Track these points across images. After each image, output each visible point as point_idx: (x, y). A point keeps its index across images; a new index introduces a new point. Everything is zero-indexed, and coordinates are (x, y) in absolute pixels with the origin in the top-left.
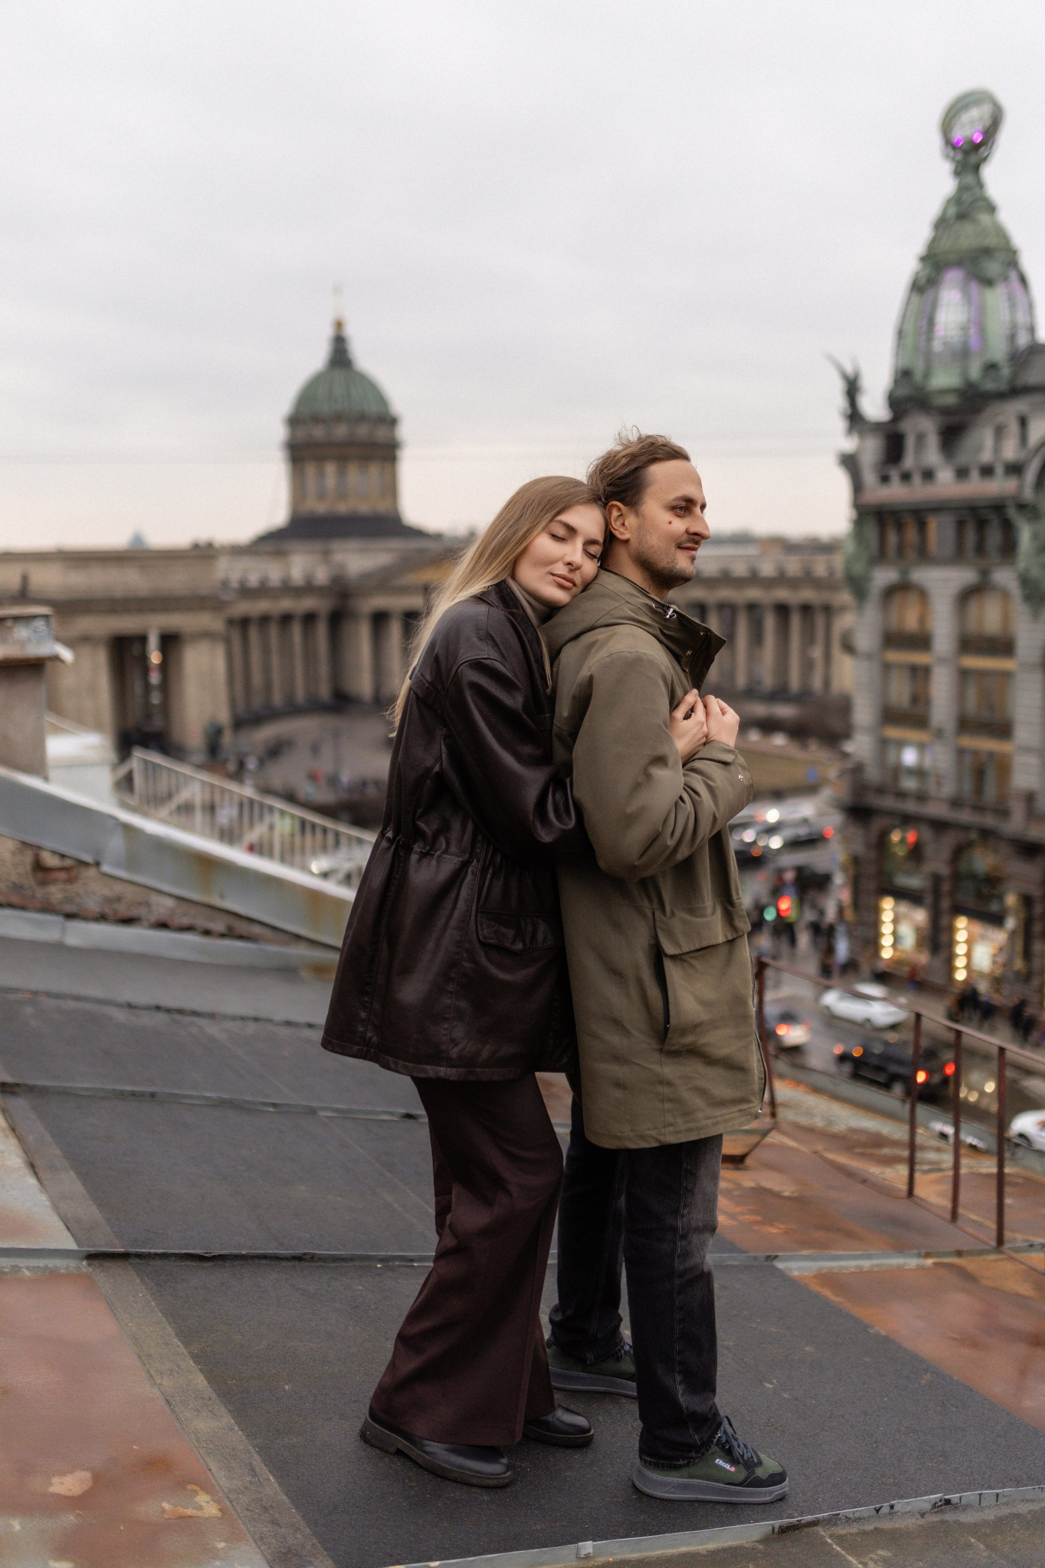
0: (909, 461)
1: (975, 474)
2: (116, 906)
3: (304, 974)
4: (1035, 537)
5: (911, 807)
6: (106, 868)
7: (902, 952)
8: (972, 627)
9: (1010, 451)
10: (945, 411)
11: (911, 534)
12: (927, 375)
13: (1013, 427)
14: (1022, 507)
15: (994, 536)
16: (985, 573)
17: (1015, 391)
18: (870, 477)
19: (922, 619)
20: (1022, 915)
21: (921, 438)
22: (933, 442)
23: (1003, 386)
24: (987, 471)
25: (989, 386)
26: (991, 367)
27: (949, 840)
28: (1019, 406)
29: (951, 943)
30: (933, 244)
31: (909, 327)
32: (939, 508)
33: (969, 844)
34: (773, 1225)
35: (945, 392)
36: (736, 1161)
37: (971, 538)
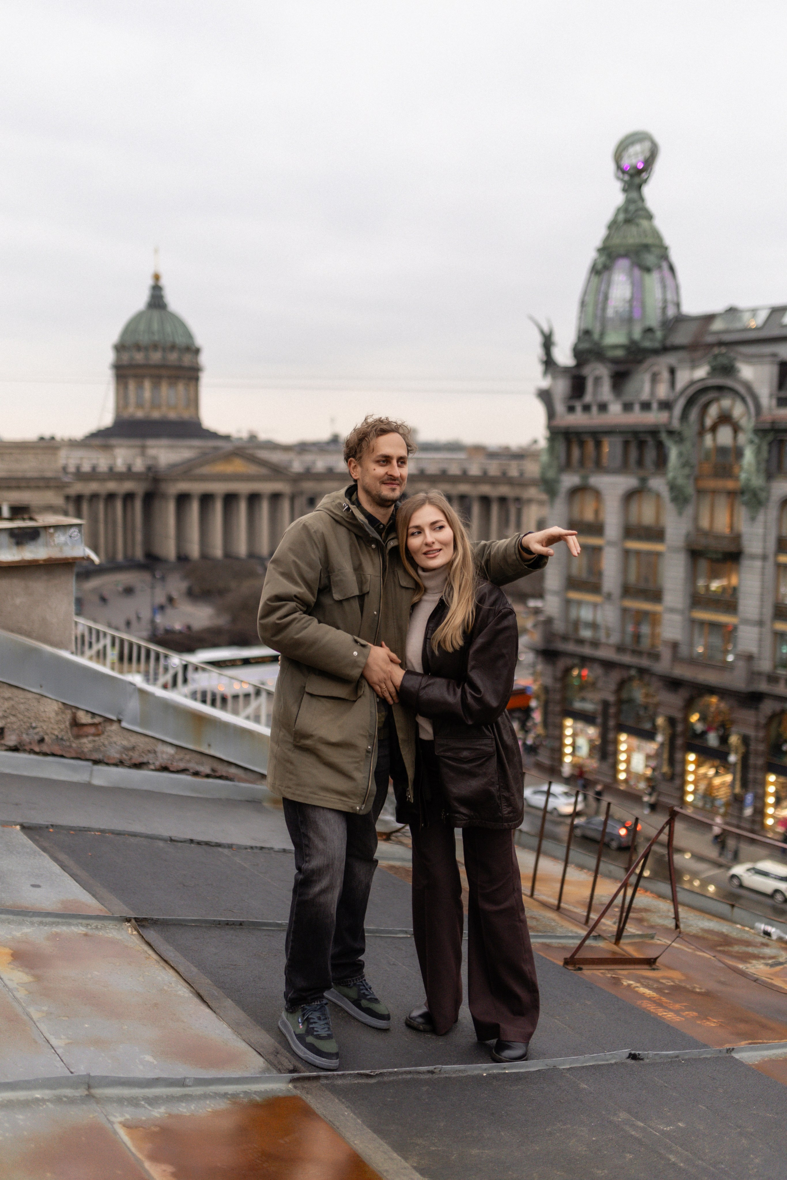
0: (588, 398)
1: (637, 407)
2: (131, 753)
4: (680, 454)
5: (587, 651)
6: (124, 724)
7: (579, 757)
8: (633, 519)
9: (663, 391)
10: (615, 361)
11: (590, 449)
12: (602, 334)
13: (665, 375)
14: (671, 433)
15: (650, 455)
16: (643, 480)
17: (665, 349)
18: (560, 408)
19: (597, 512)
20: (669, 731)
21: (597, 380)
22: (606, 384)
23: (657, 345)
24: (646, 406)
25: (647, 344)
26: (649, 330)
27: (616, 676)
28: (670, 359)
29: (616, 752)
30: (607, 238)
31: (590, 299)
32: (611, 431)
33: (630, 679)
34: (708, 1020)
35: (615, 347)
36: (650, 962)
37: (633, 454)
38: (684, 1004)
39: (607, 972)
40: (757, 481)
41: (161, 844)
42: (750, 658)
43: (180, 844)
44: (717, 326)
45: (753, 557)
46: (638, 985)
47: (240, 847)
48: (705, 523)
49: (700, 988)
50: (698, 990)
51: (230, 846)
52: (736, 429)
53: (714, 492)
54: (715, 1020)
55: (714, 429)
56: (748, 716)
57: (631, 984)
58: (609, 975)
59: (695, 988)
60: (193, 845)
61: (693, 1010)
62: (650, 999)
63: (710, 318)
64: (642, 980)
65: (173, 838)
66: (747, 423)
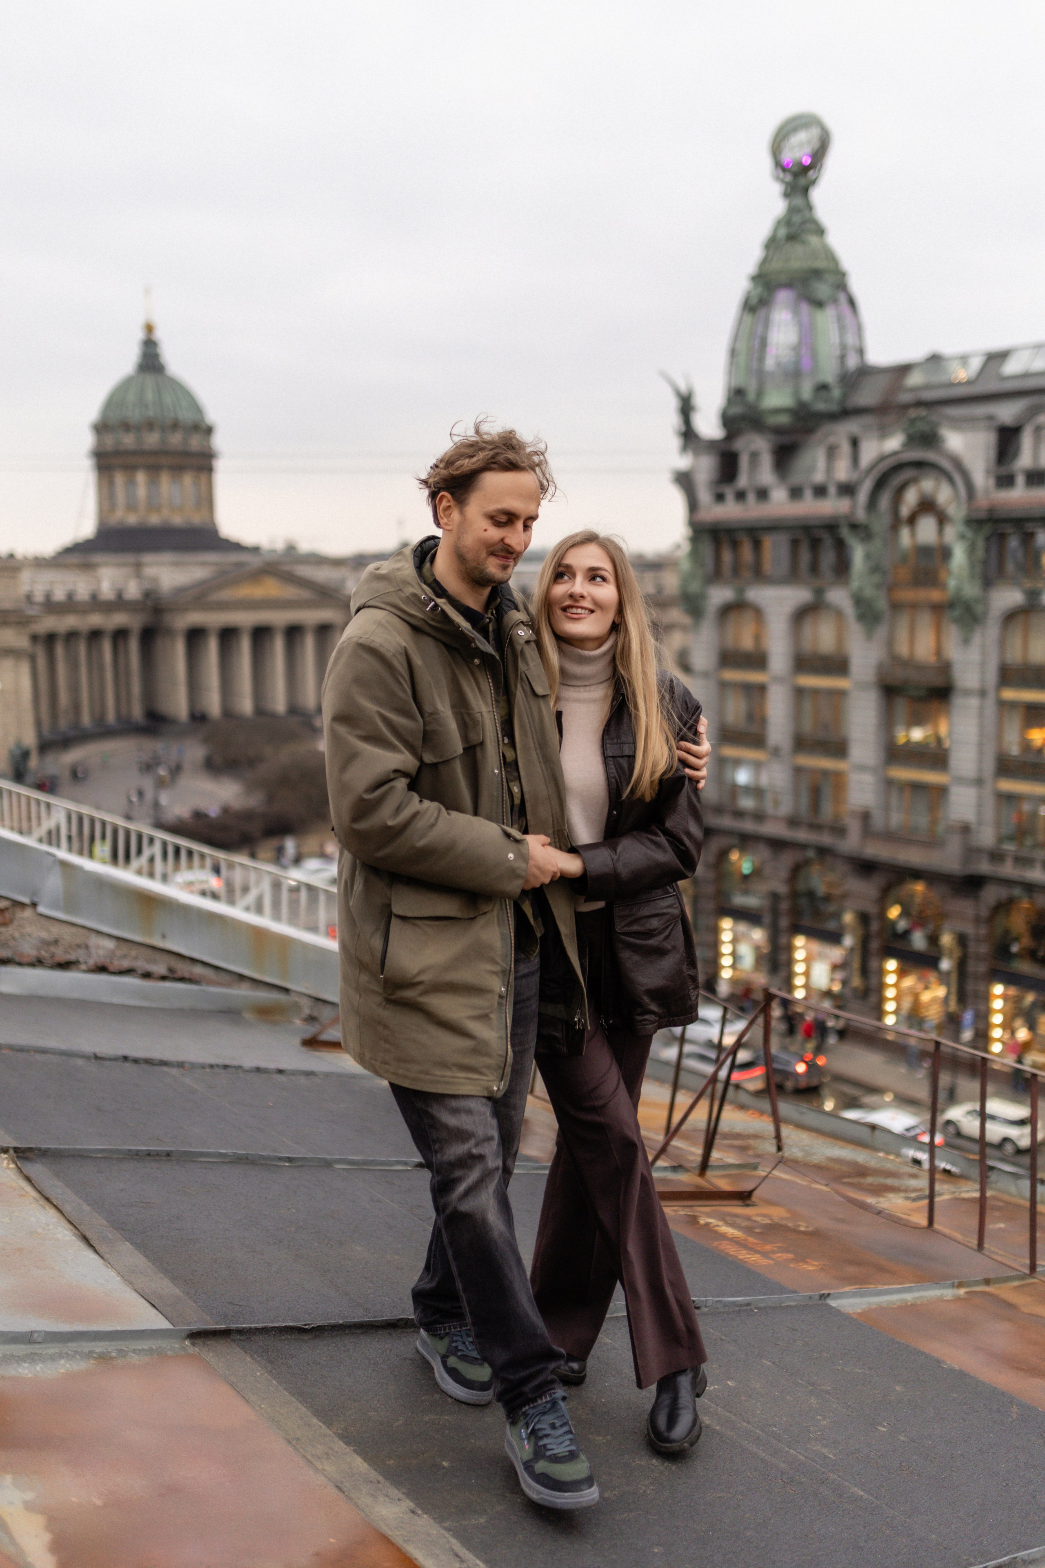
0: (743, 481)
1: (808, 494)
2: (53, 949)
3: (247, 1015)
4: (868, 556)
5: (749, 826)
6: (41, 909)
7: (741, 971)
8: (807, 646)
9: (842, 471)
10: (778, 431)
11: (747, 552)
12: (760, 394)
13: (845, 448)
14: (854, 527)
15: (828, 558)
16: (819, 593)
17: (845, 413)
18: (704, 496)
19: (758, 638)
20: (860, 932)
21: (754, 456)
22: (766, 461)
23: (833, 407)
24: (820, 491)
25: (820, 406)
26: (822, 388)
27: (788, 859)
28: (851, 427)
29: (790, 962)
30: (764, 264)
31: (741, 347)
32: (774, 527)
33: (807, 863)
34: (807, 1263)
35: (778, 411)
36: (744, 1197)
37: (805, 556)
38: (777, 1245)
39: (680, 1208)
40: (971, 590)
41: (80, 1062)
42: (966, 829)
43: (108, 1063)
44: (915, 379)
45: (967, 693)
46: (720, 1223)
47: (193, 1066)
48: (903, 649)
49: (807, 1227)
50: (802, 1229)
51: (181, 1065)
52: (942, 519)
53: (914, 606)
54: (815, 1263)
55: (912, 520)
56: (964, 907)
57: (711, 1223)
58: (682, 1213)
59: (799, 1226)
60: (127, 1064)
61: (788, 1251)
62: (734, 1241)
63: (904, 369)
64: (728, 1218)
65: (99, 1055)
66: (956, 511)
